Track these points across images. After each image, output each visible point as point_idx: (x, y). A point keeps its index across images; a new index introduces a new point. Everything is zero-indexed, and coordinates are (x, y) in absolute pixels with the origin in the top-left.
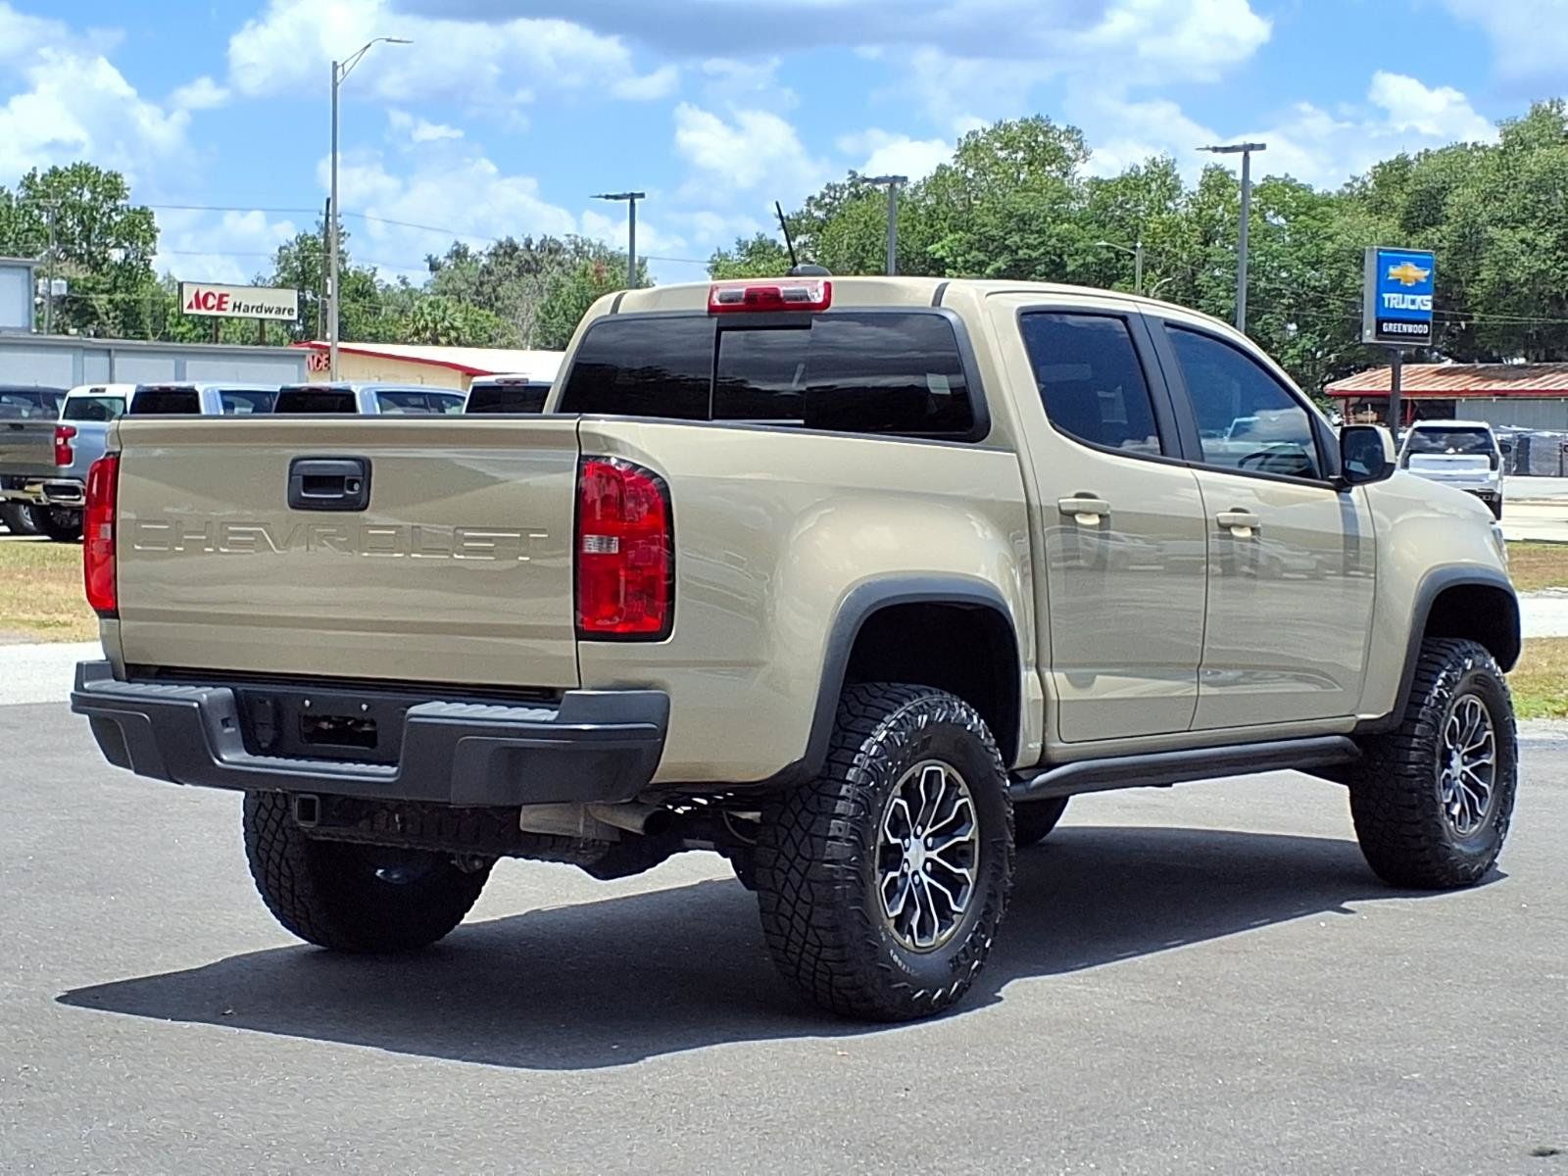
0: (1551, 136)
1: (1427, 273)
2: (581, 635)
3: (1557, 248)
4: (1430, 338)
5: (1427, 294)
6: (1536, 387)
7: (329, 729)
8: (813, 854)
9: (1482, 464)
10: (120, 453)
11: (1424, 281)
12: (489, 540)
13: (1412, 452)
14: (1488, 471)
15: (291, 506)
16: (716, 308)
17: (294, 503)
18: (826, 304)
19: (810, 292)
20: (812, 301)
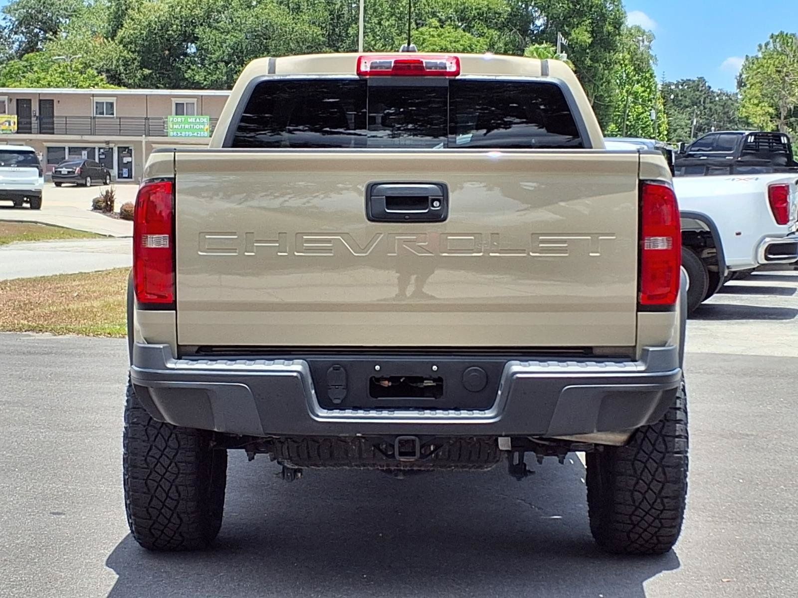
2: (640, 308)
7: (389, 386)
8: (666, 448)
10: (175, 178)
12: (564, 241)
15: (369, 219)
16: (366, 73)
17: (374, 217)
18: (457, 73)
19: (445, 64)
20: (448, 70)
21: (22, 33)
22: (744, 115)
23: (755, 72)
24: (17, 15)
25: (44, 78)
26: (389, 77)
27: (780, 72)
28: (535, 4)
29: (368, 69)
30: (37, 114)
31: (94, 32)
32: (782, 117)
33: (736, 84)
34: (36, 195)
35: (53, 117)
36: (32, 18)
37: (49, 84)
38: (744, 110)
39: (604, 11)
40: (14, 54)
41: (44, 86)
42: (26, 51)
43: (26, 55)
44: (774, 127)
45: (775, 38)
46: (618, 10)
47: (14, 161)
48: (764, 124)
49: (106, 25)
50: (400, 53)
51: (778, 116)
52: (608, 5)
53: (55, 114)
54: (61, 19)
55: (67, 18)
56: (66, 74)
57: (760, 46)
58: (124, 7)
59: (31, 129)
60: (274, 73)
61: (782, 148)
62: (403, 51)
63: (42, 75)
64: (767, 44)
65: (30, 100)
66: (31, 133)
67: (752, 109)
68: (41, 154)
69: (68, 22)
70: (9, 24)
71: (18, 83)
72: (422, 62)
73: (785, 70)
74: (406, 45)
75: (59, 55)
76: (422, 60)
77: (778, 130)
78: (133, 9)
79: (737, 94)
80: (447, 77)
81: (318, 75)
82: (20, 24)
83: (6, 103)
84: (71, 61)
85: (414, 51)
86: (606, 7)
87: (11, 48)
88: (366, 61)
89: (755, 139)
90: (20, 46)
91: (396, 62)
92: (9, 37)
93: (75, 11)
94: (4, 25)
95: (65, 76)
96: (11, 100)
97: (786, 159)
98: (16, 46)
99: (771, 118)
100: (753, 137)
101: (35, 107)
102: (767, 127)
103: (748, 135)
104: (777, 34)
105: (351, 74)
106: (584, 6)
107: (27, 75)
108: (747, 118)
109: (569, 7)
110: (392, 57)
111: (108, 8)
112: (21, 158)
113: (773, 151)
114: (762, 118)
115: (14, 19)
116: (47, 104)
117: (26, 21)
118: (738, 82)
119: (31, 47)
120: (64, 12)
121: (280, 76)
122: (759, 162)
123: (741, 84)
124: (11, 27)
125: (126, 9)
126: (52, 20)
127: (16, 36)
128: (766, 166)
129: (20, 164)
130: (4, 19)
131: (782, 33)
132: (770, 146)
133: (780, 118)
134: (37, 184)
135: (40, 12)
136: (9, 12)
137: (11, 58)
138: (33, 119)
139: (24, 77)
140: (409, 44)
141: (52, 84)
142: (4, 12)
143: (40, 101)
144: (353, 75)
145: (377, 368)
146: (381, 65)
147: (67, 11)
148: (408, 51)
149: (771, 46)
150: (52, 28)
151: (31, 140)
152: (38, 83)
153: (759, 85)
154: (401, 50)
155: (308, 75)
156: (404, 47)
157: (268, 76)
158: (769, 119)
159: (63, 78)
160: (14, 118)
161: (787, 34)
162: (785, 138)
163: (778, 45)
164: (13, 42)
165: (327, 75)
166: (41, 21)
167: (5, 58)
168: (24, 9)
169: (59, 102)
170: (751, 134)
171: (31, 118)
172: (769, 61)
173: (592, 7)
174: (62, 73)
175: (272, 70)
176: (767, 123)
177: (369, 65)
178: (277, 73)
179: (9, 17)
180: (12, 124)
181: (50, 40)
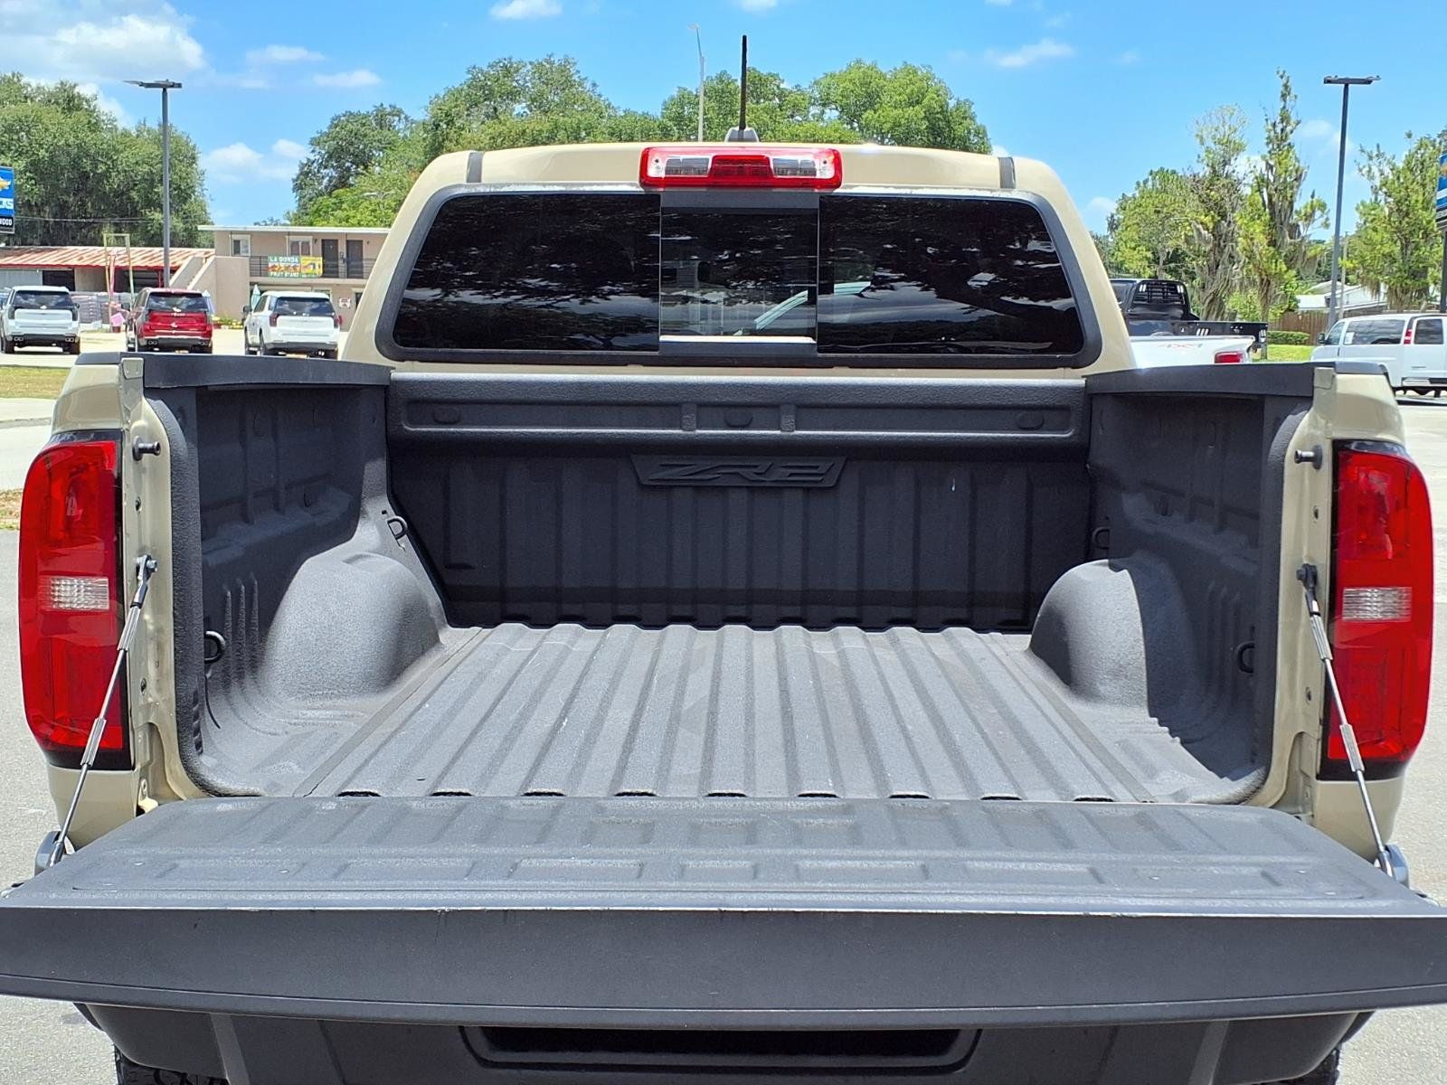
0: (16, 96)
1: (9, 183)
3: (26, 171)
4: (14, 229)
5: (11, 198)
6: (19, 262)
9: (66, 317)
11: (7, 188)
13: (16, 308)
14: (71, 320)
16: (657, 182)
18: (836, 181)
19: (813, 163)
20: (818, 176)
21: (332, 166)
22: (1120, 259)
23: (1132, 212)
24: (326, 148)
25: (354, 217)
26: (704, 190)
27: (1159, 212)
28: (892, 136)
29: (662, 175)
30: (345, 256)
31: (410, 166)
32: (1161, 262)
33: (1107, 226)
34: (332, 348)
35: (362, 260)
36: (342, 150)
37: (359, 223)
38: (1120, 254)
39: (967, 144)
40: (324, 190)
41: (353, 225)
42: (336, 187)
43: (335, 192)
44: (1153, 274)
45: (1154, 174)
46: (983, 144)
47: (307, 309)
48: (1142, 270)
49: (423, 158)
50: (726, 144)
51: (1156, 261)
52: (972, 138)
53: (364, 257)
54: (374, 152)
55: (381, 150)
56: (378, 212)
57: (1138, 184)
58: (441, 139)
59: (337, 272)
60: (479, 180)
61: (1177, 298)
62: (730, 140)
63: (351, 213)
64: (1146, 182)
65: (337, 241)
66: (337, 277)
67: (1128, 253)
68: (349, 300)
69: (381, 155)
70: (317, 157)
71: (326, 223)
72: (767, 161)
73: (1165, 210)
74: (737, 129)
75: (371, 192)
76: (767, 155)
77: (1156, 277)
78: (451, 141)
79: (1108, 236)
80: (816, 191)
81: (564, 185)
82: (330, 157)
83: (311, 244)
84: (384, 198)
85: (753, 140)
86: (969, 140)
87: (320, 184)
88: (657, 158)
89: (1147, 288)
90: (330, 181)
91: (716, 159)
92: (319, 171)
93: (390, 143)
94: (312, 159)
95: (376, 214)
96: (316, 241)
97: (1182, 312)
98: (325, 181)
99: (1149, 263)
100: (1145, 286)
101: (342, 248)
102: (1144, 273)
103: (1139, 284)
104: (1156, 170)
105: (629, 184)
106: (945, 139)
107: (335, 213)
108: (1122, 263)
109: (929, 140)
110: (709, 151)
111: (424, 139)
112: (315, 306)
113: (1167, 302)
114: (1140, 264)
115: (323, 152)
116: (355, 245)
117: (335, 155)
118: (1109, 224)
119: (342, 182)
120: (378, 144)
121: (491, 185)
122: (1154, 315)
123: (1113, 226)
124: (320, 161)
125: (444, 140)
126: (364, 152)
127: (326, 171)
128: (1163, 320)
129: (314, 313)
130: (313, 151)
131: (1162, 169)
132: (1164, 297)
133: (1158, 263)
134: (332, 336)
135: (352, 144)
136: (318, 144)
137: (321, 194)
138: (340, 262)
139: (332, 215)
140: (742, 127)
141: (362, 223)
142: (312, 145)
143: (348, 242)
144: (632, 185)
146: (687, 166)
147: (381, 143)
148: (741, 139)
149: (1150, 183)
150: (363, 161)
151: (338, 285)
152: (347, 222)
153: (1136, 226)
154: (727, 137)
155: (544, 185)
156: (733, 131)
157: (466, 186)
158: (1147, 264)
159: (375, 217)
160: (319, 261)
161: (1167, 171)
162: (1182, 287)
163: (1158, 182)
164: (323, 178)
165: (583, 185)
166: (352, 154)
167: (314, 195)
168: (333, 140)
169: (368, 243)
170: (1143, 282)
171: (337, 260)
172: (1148, 201)
173: (954, 139)
174: (374, 211)
175: (475, 173)
176: (1144, 269)
177: (663, 165)
178: (483, 181)
179: (317, 149)
180: (317, 267)
181: (362, 174)
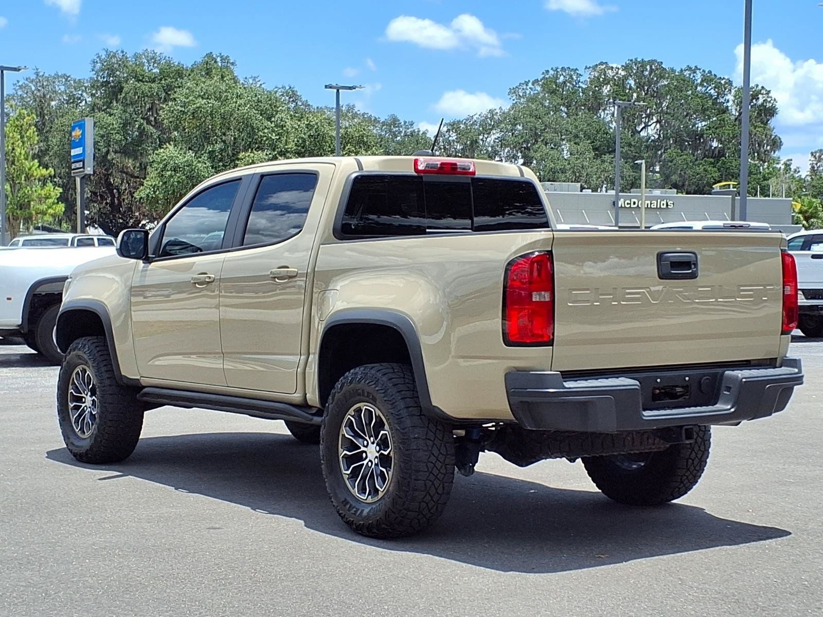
2: (782, 333)
15: (660, 278)
16: (420, 171)
17: (663, 276)
20: (470, 171)
26: (437, 175)
29: (422, 168)
50: (444, 158)
60: (362, 169)
62: (446, 156)
76: (456, 163)
80: (470, 176)
85: (452, 157)
88: (420, 162)
91: (441, 164)
105: (411, 172)
110: (439, 161)
121: (368, 172)
145: (659, 380)
146: (432, 166)
157: (359, 172)
175: (360, 167)
177: (422, 165)
178: (364, 169)
